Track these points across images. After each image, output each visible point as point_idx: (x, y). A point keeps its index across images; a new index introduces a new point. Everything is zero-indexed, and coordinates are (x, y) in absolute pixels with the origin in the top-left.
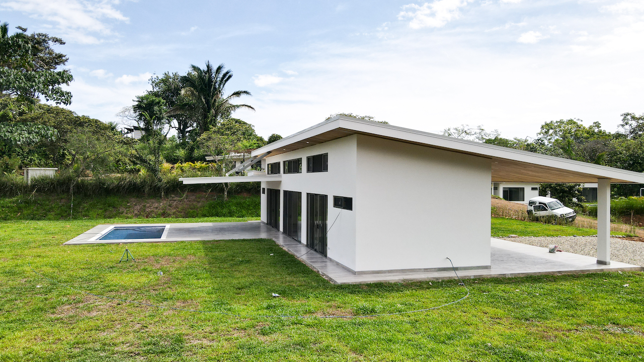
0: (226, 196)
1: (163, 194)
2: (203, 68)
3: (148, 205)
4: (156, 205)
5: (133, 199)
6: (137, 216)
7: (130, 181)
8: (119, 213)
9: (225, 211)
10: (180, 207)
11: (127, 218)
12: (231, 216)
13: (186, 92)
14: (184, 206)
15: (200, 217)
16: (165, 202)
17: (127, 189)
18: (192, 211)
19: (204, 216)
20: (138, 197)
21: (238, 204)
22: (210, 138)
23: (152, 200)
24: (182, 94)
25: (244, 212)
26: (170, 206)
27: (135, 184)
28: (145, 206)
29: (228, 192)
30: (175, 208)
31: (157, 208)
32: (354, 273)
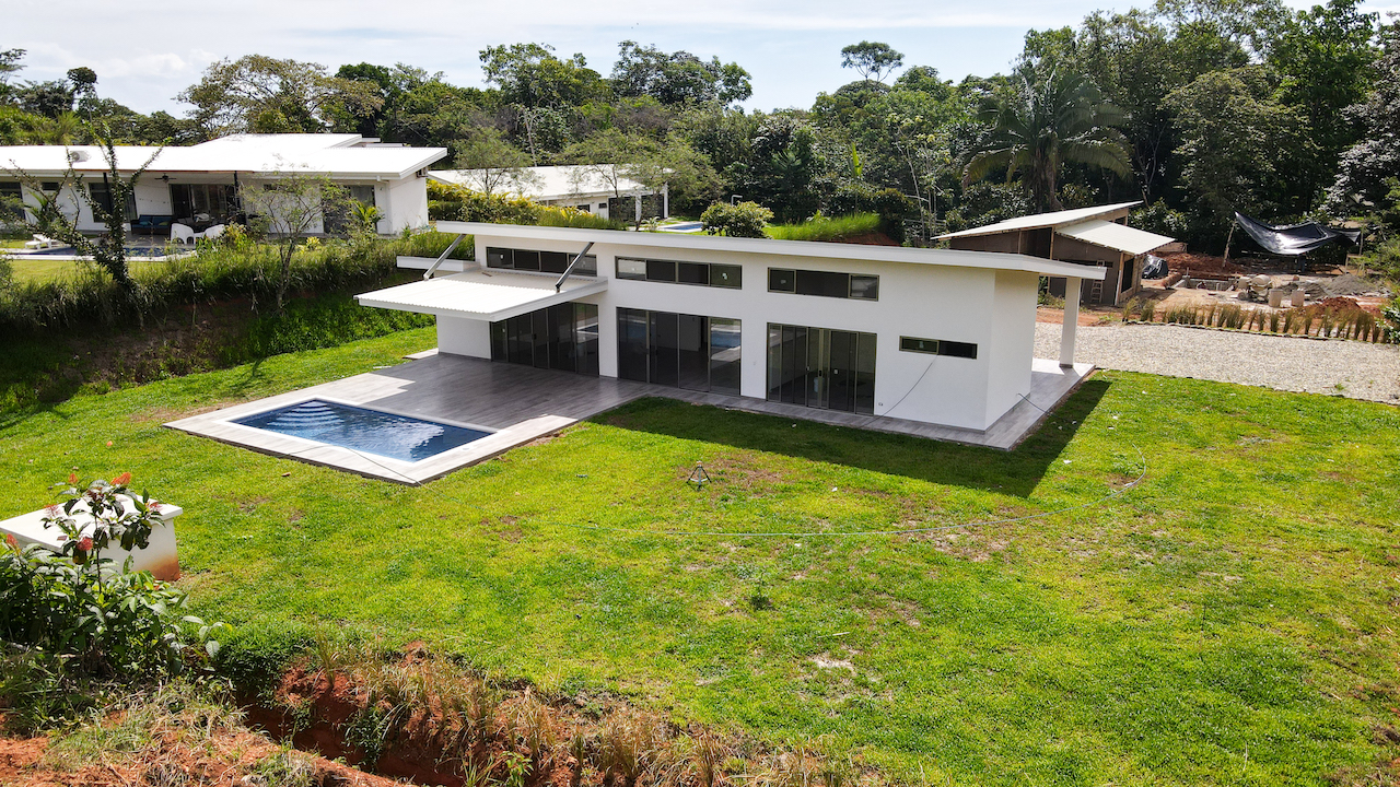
0: (280, 304)
23: (122, 337)
32: (982, 433)
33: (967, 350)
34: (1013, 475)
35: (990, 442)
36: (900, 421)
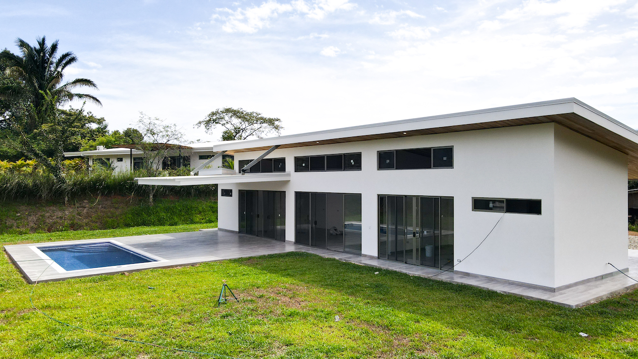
0: (151, 200)
1: (66, 199)
2: (34, 44)
3: (48, 214)
4: (60, 214)
5: (24, 208)
6: (34, 230)
7: (19, 184)
8: (7, 228)
9: (153, 218)
10: (94, 216)
11: (21, 233)
12: (161, 225)
13: (12, 71)
14: (99, 214)
15: (122, 228)
16: (71, 210)
17: (16, 193)
18: (110, 220)
19: (128, 225)
20: (29, 204)
21: (167, 210)
22: (53, 130)
23: (51, 208)
24: (8, 73)
25: (176, 219)
26: (79, 214)
27: (26, 186)
28: (43, 216)
29: (154, 196)
30: (86, 217)
31: (61, 218)
32: (552, 290)
33: (532, 207)
34: (561, 329)
35: (558, 299)
36: (475, 276)
